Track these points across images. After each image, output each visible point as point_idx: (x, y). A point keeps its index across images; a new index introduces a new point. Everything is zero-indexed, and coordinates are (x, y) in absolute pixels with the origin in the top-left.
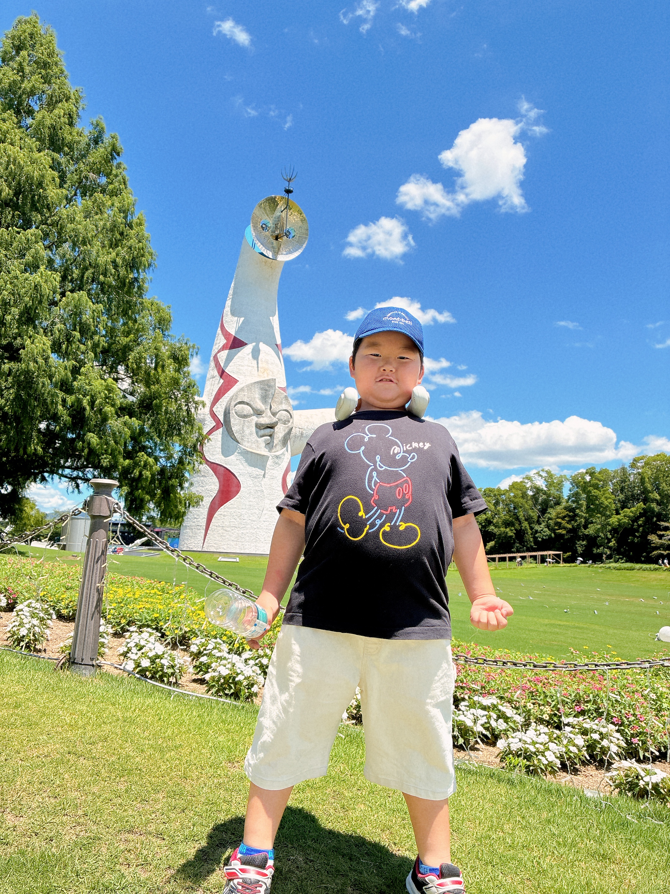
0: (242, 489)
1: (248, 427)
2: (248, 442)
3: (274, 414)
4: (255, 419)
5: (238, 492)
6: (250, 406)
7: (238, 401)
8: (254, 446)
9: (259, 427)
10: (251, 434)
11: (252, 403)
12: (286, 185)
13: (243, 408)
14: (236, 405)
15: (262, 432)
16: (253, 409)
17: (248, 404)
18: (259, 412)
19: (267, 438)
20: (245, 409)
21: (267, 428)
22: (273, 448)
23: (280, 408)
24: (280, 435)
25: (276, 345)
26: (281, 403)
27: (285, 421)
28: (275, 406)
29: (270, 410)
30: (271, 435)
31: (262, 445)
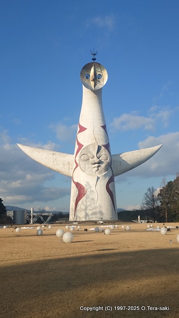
0: (87, 192)
1: (88, 165)
2: (88, 171)
4: (91, 160)
5: (85, 194)
7: (83, 154)
8: (90, 173)
9: (93, 164)
12: (93, 57)
14: (81, 156)
17: (87, 155)
18: (92, 157)
19: (96, 169)
20: (85, 157)
21: (95, 164)
22: (100, 172)
23: (102, 154)
24: (103, 166)
25: (101, 126)
26: (102, 152)
27: (105, 160)
28: (99, 153)
29: (96, 156)
30: (98, 167)
31: (94, 172)
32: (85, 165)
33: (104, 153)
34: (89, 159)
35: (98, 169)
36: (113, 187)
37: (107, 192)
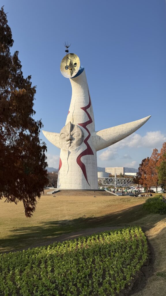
0: (62, 165)
2: (64, 147)
3: (72, 135)
6: (65, 134)
7: (61, 133)
15: (68, 142)
18: (67, 135)
19: (69, 145)
20: (63, 136)
21: (69, 140)
22: (72, 147)
23: (75, 131)
24: (74, 142)
25: (82, 108)
26: (75, 130)
27: (77, 136)
28: (73, 131)
29: (70, 134)
30: (71, 143)
31: (67, 147)
32: (62, 142)
33: (76, 131)
34: (65, 137)
35: (70, 145)
36: (87, 159)
37: (77, 164)
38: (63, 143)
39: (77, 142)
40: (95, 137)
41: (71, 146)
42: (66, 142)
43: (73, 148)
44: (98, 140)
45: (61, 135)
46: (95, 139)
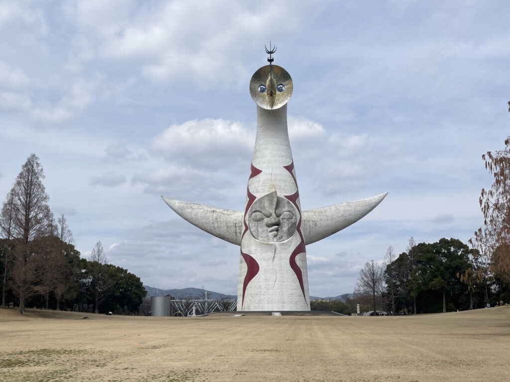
0: (260, 269)
1: (261, 227)
2: (262, 237)
3: (278, 216)
4: (266, 220)
5: (258, 271)
6: (262, 212)
7: (254, 210)
8: (266, 239)
9: (269, 226)
10: (263, 231)
11: (262, 211)
13: (256, 216)
14: (252, 214)
15: (271, 229)
16: (264, 214)
17: (260, 212)
18: (268, 215)
19: (274, 233)
21: (272, 225)
22: (279, 239)
25: (285, 167)
26: (284, 207)
27: (288, 219)
28: (280, 209)
29: (275, 213)
30: (277, 230)
31: (271, 238)
32: (257, 228)
33: (287, 209)
34: (263, 219)
35: (277, 234)
36: (302, 261)
37: (291, 268)
38: (260, 230)
39: (289, 229)
40: (309, 221)
41: (278, 236)
42: (266, 228)
43: (282, 240)
44: (312, 228)
45: (254, 214)
46: (308, 224)
